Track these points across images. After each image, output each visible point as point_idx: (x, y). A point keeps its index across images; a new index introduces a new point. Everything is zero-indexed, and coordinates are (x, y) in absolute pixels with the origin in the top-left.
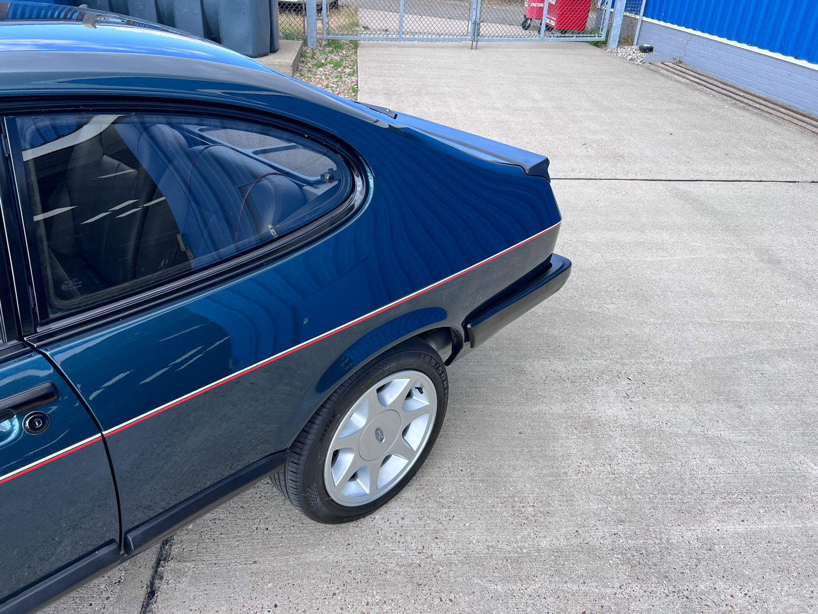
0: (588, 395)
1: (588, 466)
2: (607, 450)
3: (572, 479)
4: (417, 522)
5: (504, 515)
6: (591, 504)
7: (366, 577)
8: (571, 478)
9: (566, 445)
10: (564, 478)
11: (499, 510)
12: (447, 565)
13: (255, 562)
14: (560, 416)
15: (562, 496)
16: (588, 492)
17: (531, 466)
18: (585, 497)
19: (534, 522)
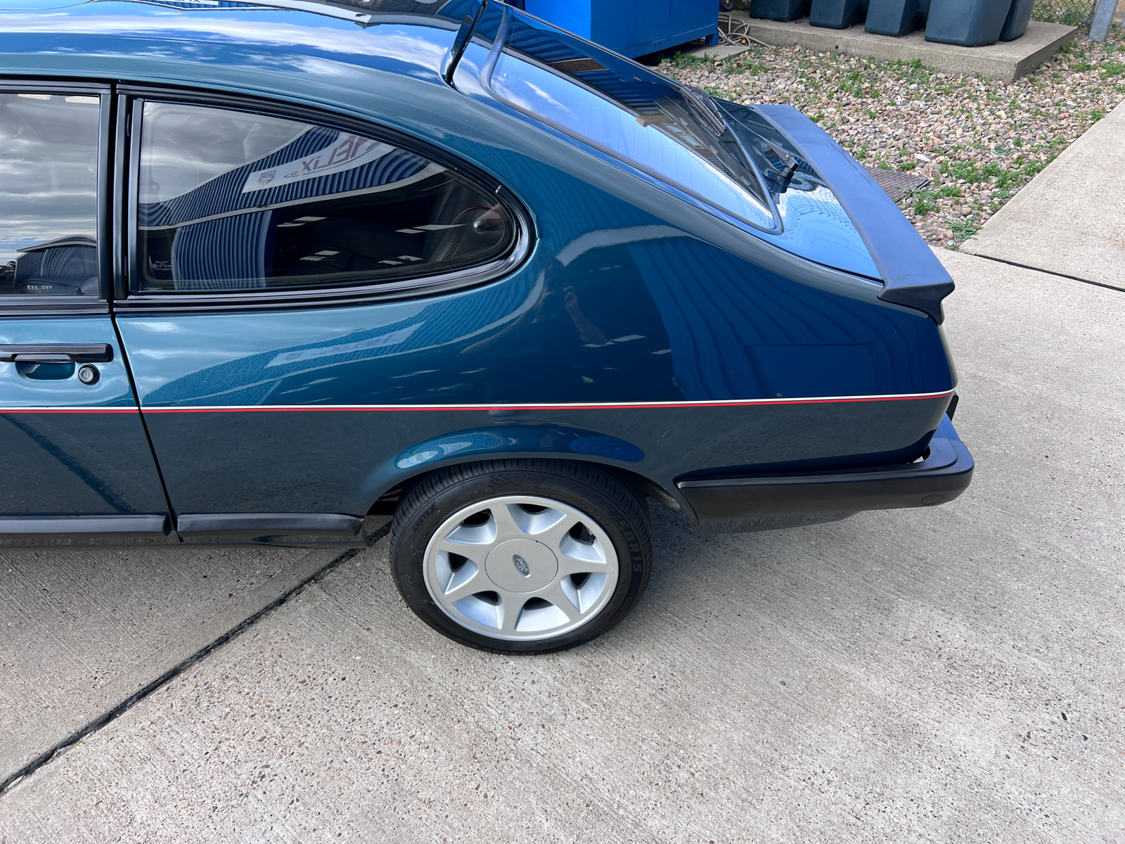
0: (954, 696)
1: (829, 782)
2: (889, 782)
3: (784, 781)
4: (544, 697)
5: (644, 757)
6: (774, 828)
7: (439, 712)
8: (786, 778)
9: (831, 736)
10: (776, 772)
11: (644, 748)
12: (522, 760)
13: (369, 629)
14: (871, 698)
15: (745, 790)
16: (787, 812)
17: (748, 730)
18: (775, 814)
19: (670, 791)
